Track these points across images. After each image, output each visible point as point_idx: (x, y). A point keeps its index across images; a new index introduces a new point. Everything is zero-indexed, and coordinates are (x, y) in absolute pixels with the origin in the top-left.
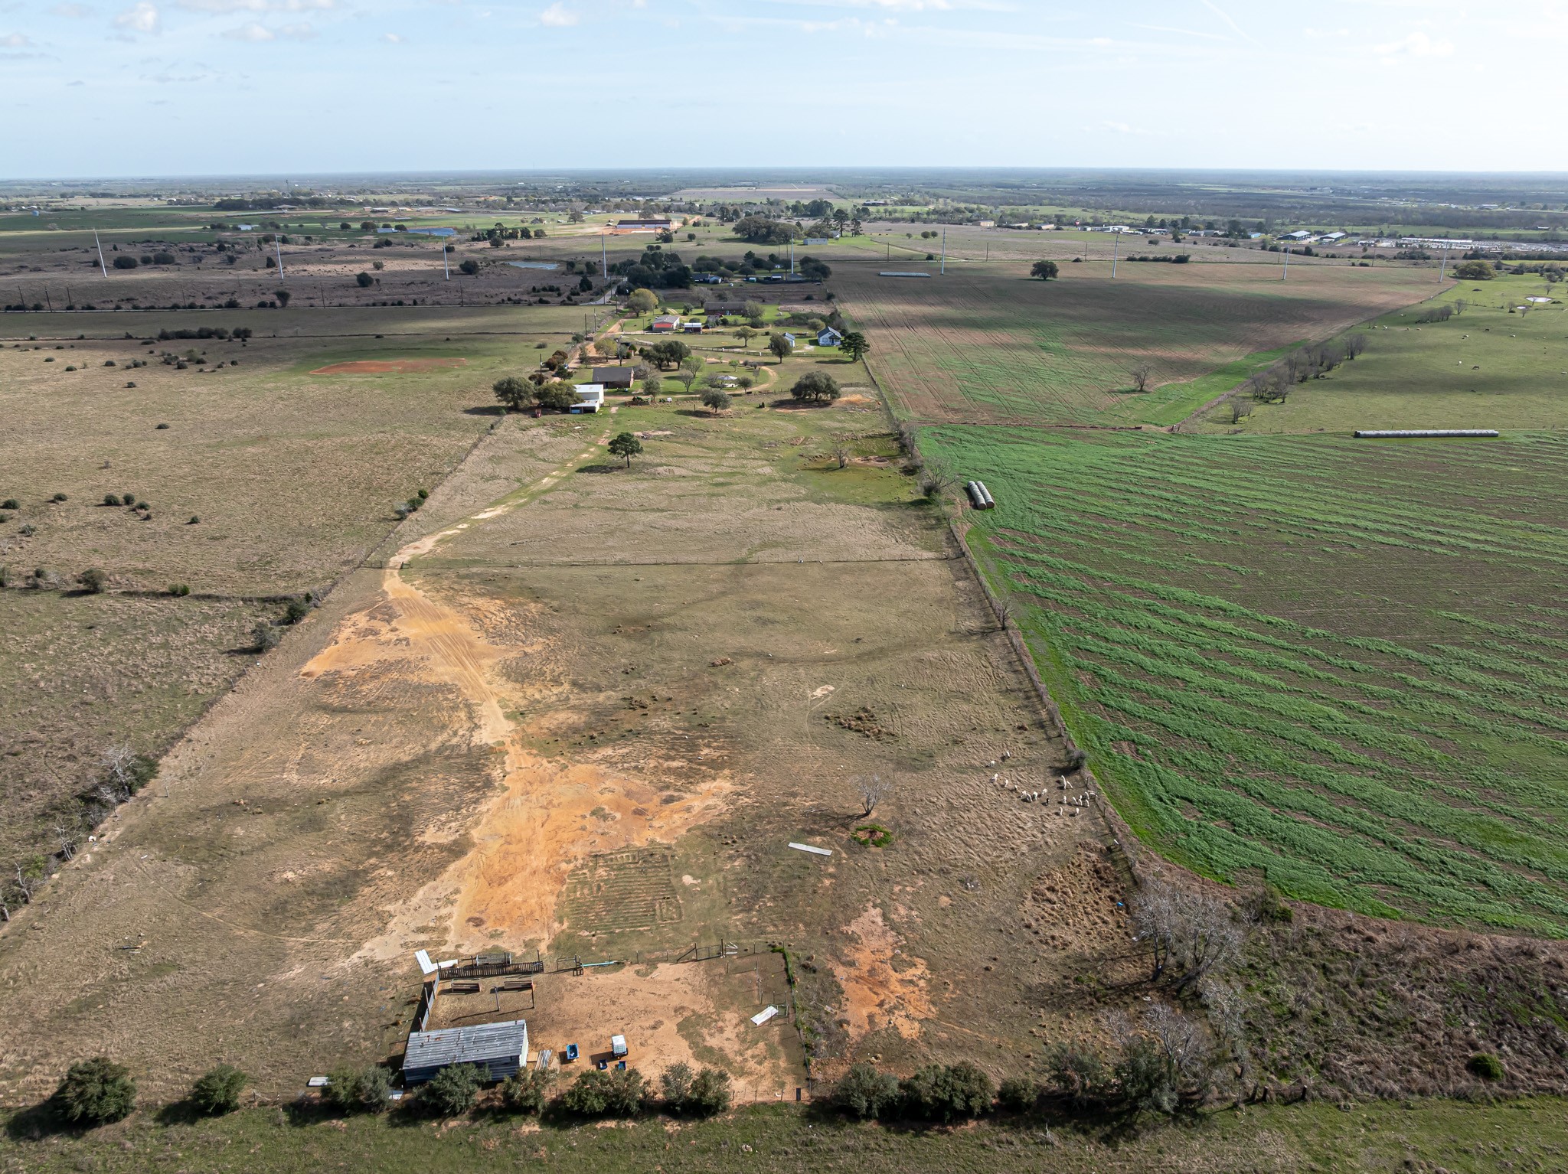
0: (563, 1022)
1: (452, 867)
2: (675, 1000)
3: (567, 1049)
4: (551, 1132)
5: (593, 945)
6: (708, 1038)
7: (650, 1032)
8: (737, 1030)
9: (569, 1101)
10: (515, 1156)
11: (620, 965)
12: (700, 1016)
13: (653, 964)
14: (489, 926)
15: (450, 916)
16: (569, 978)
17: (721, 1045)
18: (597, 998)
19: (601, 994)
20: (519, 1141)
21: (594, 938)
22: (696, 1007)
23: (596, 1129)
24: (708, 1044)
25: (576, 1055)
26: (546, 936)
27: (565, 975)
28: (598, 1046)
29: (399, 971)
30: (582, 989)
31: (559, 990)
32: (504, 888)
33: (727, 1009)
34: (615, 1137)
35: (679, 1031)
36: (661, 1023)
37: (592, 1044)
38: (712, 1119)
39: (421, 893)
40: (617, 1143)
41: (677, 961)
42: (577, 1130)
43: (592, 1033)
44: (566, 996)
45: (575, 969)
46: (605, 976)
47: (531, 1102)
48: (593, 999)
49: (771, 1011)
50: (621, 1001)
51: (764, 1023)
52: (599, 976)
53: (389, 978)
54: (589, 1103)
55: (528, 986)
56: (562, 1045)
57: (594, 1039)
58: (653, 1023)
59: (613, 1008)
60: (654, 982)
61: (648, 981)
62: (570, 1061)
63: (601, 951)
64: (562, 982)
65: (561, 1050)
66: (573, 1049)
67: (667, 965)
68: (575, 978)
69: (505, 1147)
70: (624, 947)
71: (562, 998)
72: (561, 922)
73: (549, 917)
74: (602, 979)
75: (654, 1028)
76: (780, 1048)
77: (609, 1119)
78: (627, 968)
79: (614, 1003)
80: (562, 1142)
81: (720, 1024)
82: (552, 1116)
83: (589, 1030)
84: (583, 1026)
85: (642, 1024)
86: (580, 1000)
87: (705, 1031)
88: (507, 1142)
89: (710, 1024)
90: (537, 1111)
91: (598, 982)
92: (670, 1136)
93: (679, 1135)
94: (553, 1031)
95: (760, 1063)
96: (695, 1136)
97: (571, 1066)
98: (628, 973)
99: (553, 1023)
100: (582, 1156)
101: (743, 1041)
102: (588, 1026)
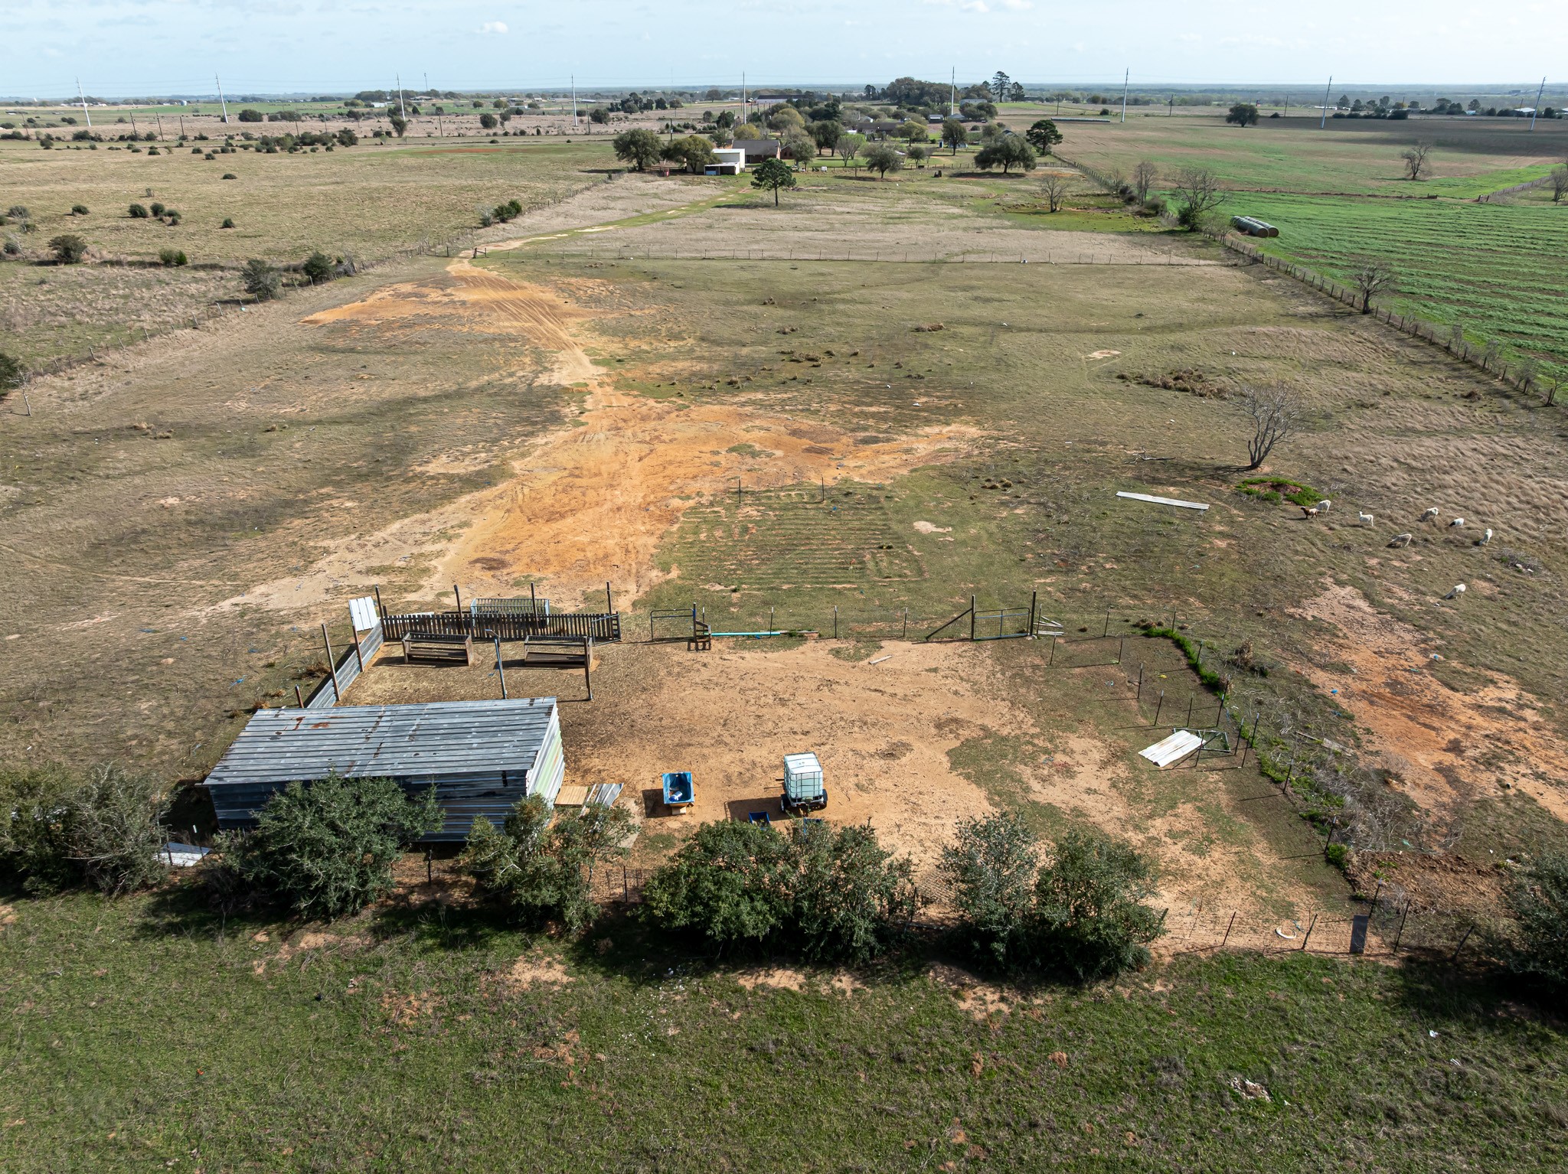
0: (659, 731)
1: (464, 499)
2: (936, 706)
3: (663, 785)
4: (598, 987)
5: (734, 605)
6: (1036, 785)
7: (879, 764)
8: (1108, 773)
9: (662, 900)
10: (478, 1051)
11: (794, 637)
12: (1005, 739)
13: (873, 641)
14: (517, 570)
15: (440, 554)
16: (679, 654)
17: (1073, 803)
18: (742, 691)
19: (751, 684)
20: (496, 1007)
21: (734, 595)
22: (991, 722)
23: (739, 991)
24: (1041, 799)
25: (686, 796)
26: (632, 587)
27: (669, 648)
28: (746, 784)
29: (304, 627)
30: (705, 674)
31: (651, 672)
32: (556, 526)
33: (1069, 728)
34: (800, 1018)
35: (954, 766)
36: (907, 747)
37: (728, 778)
38: (1101, 988)
39: (395, 526)
40: (809, 1041)
41: (927, 639)
42: (679, 991)
43: (728, 758)
44: (669, 682)
45: (691, 640)
46: (760, 655)
47: (548, 895)
48: (733, 694)
49: (1184, 742)
50: (802, 700)
51: (1176, 764)
52: (747, 654)
53: (278, 634)
54: (724, 908)
55: (582, 662)
56: (654, 775)
57: (735, 769)
58: (884, 746)
59: (781, 711)
60: (876, 669)
61: (862, 669)
62: (670, 810)
63: (752, 614)
64: (661, 659)
65: (649, 786)
66: (681, 783)
67: (907, 645)
68: (691, 655)
69: (451, 1021)
70: (802, 610)
71: (660, 686)
72: (666, 569)
73: (640, 564)
74: (752, 659)
75: (890, 755)
76: (1241, 819)
77: (782, 966)
78: (811, 644)
79: (783, 702)
80: (630, 1022)
81: (1060, 758)
82: (606, 943)
83: (721, 749)
84: (708, 741)
85: (858, 746)
86: (700, 692)
87: (1026, 772)
88: (461, 1006)
89: (1033, 757)
90: (565, 928)
91: (742, 664)
92: (981, 1030)
93: (1007, 1029)
94: (632, 746)
95: (1200, 852)
96: (1063, 1038)
97: (672, 824)
98: (813, 655)
99: (632, 730)
100: (695, 1072)
101: (1134, 798)
102: (719, 741)
